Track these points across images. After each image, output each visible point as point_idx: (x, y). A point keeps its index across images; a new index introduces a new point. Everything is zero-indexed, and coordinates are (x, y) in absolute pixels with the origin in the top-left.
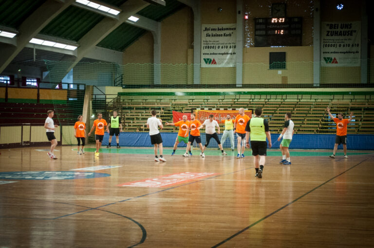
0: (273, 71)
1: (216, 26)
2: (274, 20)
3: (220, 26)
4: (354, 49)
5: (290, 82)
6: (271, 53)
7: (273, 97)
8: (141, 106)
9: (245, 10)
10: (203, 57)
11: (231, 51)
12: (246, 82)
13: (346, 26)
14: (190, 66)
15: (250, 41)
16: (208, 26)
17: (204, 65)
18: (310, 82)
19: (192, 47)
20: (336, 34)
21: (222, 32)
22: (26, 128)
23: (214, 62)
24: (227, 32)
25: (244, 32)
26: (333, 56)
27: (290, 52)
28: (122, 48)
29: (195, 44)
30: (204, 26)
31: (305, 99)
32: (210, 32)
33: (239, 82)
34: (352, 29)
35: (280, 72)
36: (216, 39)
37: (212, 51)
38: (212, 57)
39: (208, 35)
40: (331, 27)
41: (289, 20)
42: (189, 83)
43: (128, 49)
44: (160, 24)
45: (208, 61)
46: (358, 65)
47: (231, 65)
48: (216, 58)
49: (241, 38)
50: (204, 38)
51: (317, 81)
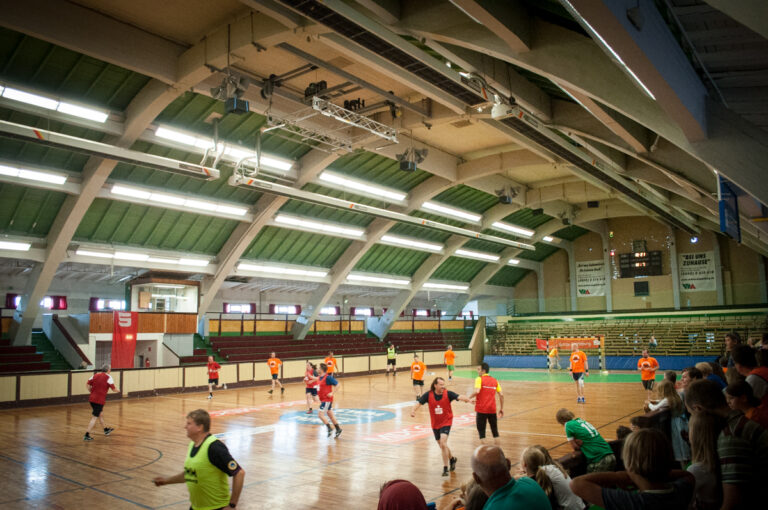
0: (638, 298)
1: (587, 263)
2: (637, 255)
3: (591, 262)
4: (710, 276)
5: (653, 307)
6: (636, 284)
7: (636, 321)
8: (525, 331)
9: (611, 248)
10: (579, 288)
11: (601, 282)
12: (615, 309)
13: (701, 256)
14: (568, 298)
15: (617, 274)
16: (582, 263)
17: (580, 295)
18: (671, 306)
19: (569, 281)
20: (692, 263)
21: (593, 268)
22: (419, 354)
23: (587, 292)
24: (597, 267)
25: (611, 265)
26: (690, 283)
27: (653, 281)
28: (514, 284)
29: (571, 278)
30: (578, 263)
31: (665, 322)
32: (583, 268)
33: (609, 309)
34: (707, 258)
35: (644, 298)
36: (589, 273)
37: (585, 283)
38: (586, 288)
39: (581, 270)
40: (687, 257)
41: (650, 254)
42: (568, 310)
43: (519, 285)
44: (542, 264)
45: (582, 292)
46: (714, 288)
47: (602, 294)
48: (590, 289)
49: (608, 271)
50: (578, 273)
51: (677, 306)
